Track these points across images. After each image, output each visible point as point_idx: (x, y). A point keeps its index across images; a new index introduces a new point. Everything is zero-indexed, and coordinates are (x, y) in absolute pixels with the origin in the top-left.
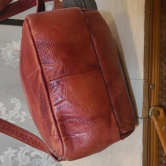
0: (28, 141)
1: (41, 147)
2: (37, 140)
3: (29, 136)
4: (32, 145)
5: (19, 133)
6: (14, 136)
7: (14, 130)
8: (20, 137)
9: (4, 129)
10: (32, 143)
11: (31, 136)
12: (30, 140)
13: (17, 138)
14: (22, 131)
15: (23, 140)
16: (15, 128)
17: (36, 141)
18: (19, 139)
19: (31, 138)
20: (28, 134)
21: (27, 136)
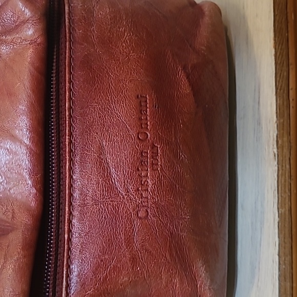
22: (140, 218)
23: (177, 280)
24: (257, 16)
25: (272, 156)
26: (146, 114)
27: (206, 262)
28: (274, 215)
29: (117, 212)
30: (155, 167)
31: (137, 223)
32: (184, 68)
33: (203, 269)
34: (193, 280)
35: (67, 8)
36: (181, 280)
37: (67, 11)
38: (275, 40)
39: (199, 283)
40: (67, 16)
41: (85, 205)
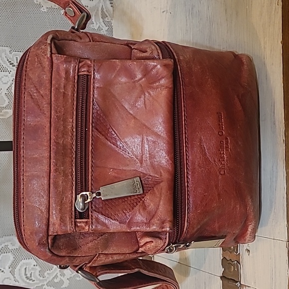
22: (222, 175)
23: (238, 206)
24: (273, 64)
25: (282, 141)
26: (222, 122)
27: (251, 197)
28: (284, 173)
29: (210, 172)
30: (227, 149)
31: (220, 177)
32: (238, 96)
33: (250, 200)
34: (246, 207)
35: (179, 67)
36: (240, 206)
37: (179, 69)
38: (283, 79)
39: (248, 208)
40: (179, 72)
41: (194, 169)
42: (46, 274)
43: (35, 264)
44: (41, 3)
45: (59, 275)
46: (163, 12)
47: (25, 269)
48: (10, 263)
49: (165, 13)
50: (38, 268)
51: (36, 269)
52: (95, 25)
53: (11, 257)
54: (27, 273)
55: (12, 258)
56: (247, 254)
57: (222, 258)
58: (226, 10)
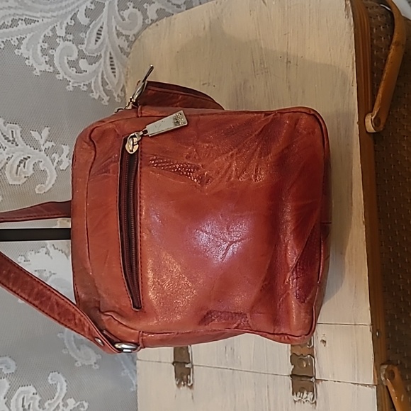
0: (52, 309)
1: (76, 324)
2: (71, 308)
3: (54, 298)
4: (58, 318)
5: (36, 290)
6: (24, 296)
7: (27, 282)
8: (35, 300)
9: (8, 279)
10: (59, 314)
11: (60, 300)
12: (56, 307)
13: (30, 300)
14: (42, 287)
15: (40, 306)
16: (29, 279)
17: (68, 310)
18: (34, 302)
19: (58, 304)
20: (53, 295)
21: (49, 298)
42: (46, 404)
43: (35, 391)
44: (34, 65)
45: (61, 405)
46: (204, 84)
47: (23, 399)
48: (5, 391)
49: (206, 85)
50: (38, 397)
51: (36, 399)
52: (94, 93)
53: (6, 384)
54: (25, 404)
55: (7, 386)
56: (323, 345)
57: (290, 354)
58: (289, 87)
